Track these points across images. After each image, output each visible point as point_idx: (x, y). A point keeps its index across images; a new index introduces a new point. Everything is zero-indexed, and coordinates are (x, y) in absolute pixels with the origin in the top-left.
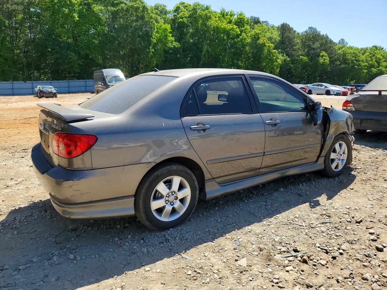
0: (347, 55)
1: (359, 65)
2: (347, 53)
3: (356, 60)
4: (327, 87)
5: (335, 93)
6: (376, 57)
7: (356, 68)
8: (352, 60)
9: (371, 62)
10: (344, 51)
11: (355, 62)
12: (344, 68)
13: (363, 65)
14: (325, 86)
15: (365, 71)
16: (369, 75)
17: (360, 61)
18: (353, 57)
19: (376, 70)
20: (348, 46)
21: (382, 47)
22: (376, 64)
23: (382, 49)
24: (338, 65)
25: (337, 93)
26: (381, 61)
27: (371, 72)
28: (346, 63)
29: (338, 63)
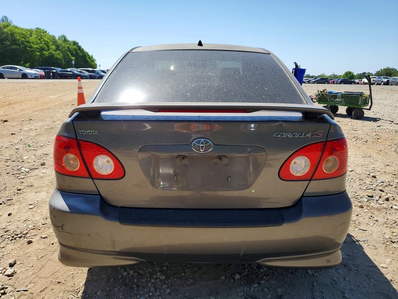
0: (15, 35)
1: (31, 47)
2: (14, 33)
3: (26, 42)
4: (22, 70)
5: (33, 77)
6: (44, 40)
7: (28, 49)
8: (22, 41)
9: (41, 45)
10: (11, 30)
11: (26, 43)
12: (15, 49)
13: (34, 47)
14: (19, 69)
15: (38, 54)
16: (42, 57)
17: (31, 43)
18: (22, 38)
19: (47, 53)
20: (13, 24)
21: (45, 30)
22: (46, 47)
23: (46, 32)
24: (8, 45)
25: (35, 77)
26: (49, 45)
27: (44, 55)
28: (16, 44)
29: (8, 43)
